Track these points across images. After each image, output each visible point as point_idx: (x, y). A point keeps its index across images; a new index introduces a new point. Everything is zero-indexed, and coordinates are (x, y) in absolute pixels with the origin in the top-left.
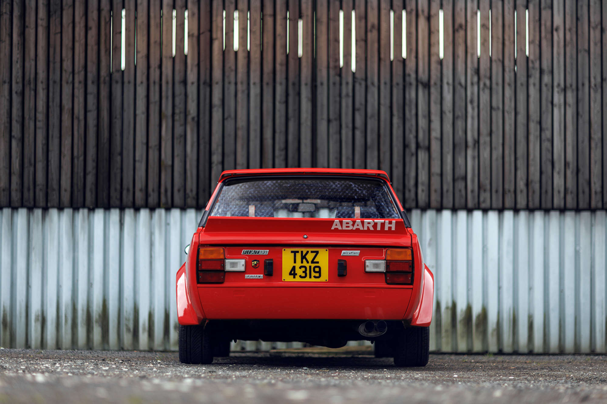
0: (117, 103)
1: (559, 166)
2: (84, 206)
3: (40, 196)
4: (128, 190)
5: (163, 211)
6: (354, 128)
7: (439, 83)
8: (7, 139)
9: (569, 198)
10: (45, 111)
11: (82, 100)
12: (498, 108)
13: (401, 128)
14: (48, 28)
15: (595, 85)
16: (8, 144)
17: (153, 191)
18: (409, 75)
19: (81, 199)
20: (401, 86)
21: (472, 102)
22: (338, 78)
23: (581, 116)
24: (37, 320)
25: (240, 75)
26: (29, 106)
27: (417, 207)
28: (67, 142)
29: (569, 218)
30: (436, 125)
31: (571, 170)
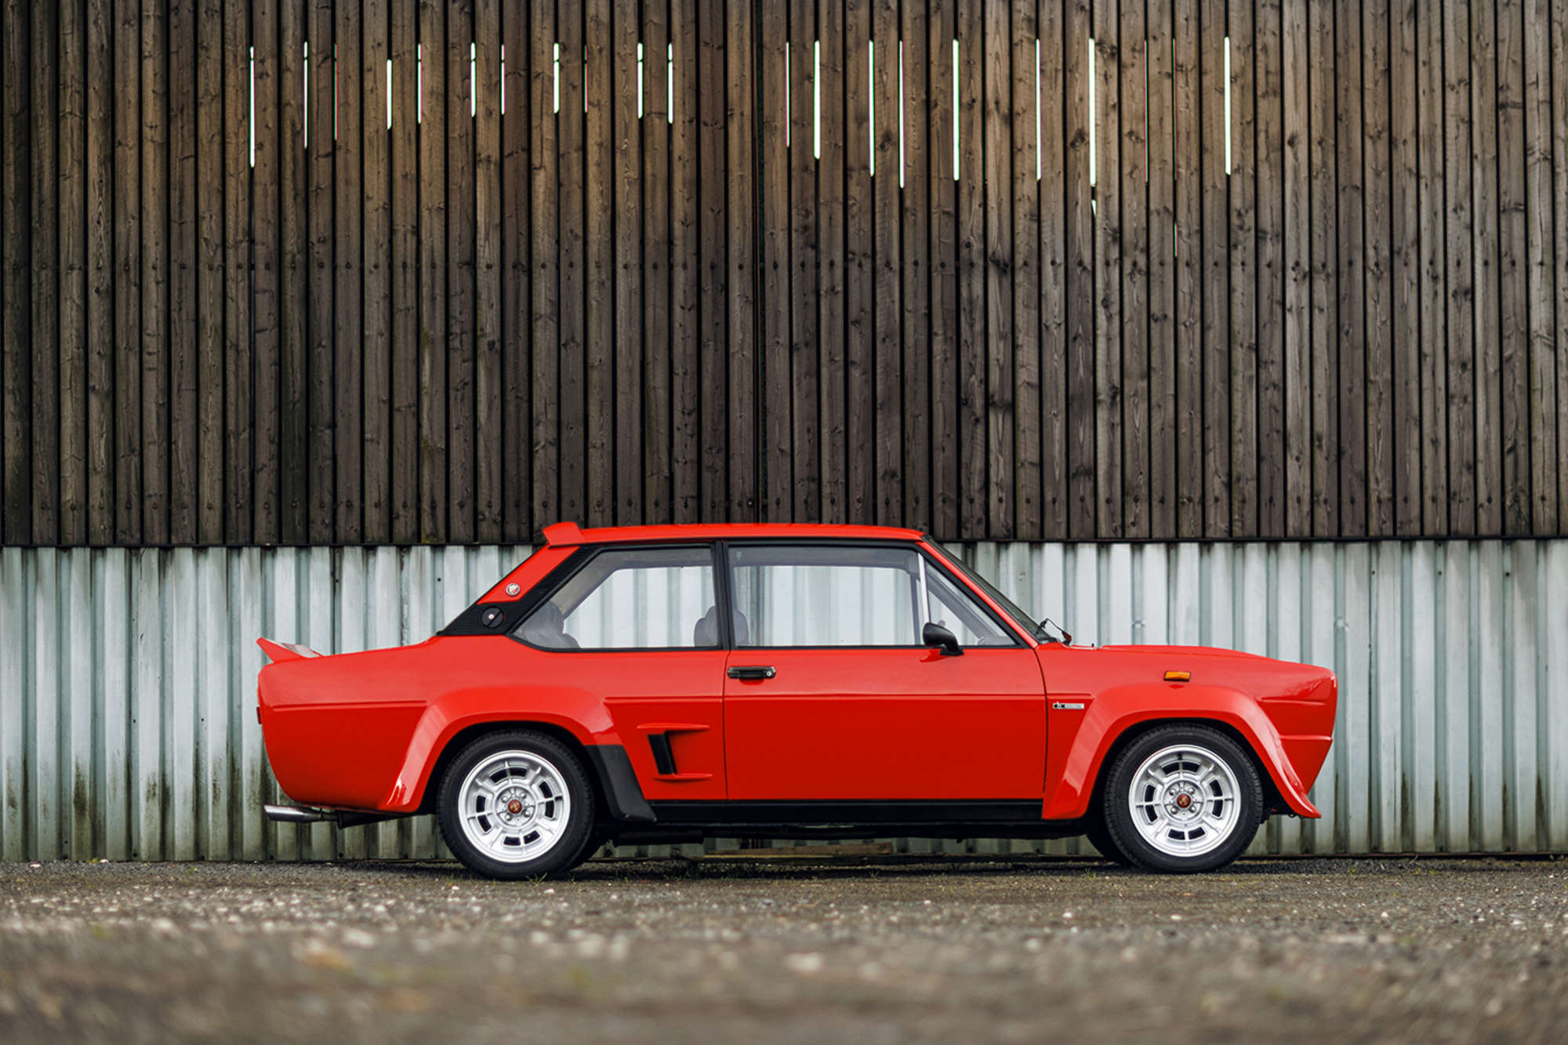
0: (323, 310)
1: (1298, 442)
2: (252, 544)
3: (155, 519)
4: (349, 505)
5: (427, 551)
6: (847, 364)
7: (1034, 262)
8: (80, 395)
9: (1321, 513)
10: (162, 332)
11: (243, 305)
12: (1165, 316)
13: (953, 363)
14: (166, 146)
15: (1377, 265)
16: (80, 407)
17: (405, 506)
18: (969, 245)
19: (244, 528)
20: (951, 270)
21: (1106, 304)
22: (811, 253)
23: (1347, 333)
24: (150, 795)
25: (593, 249)
26: (127, 321)
27: (988, 538)
28: (211, 400)
29: (1322, 558)
30: (1027, 355)
31: (1325, 454)
